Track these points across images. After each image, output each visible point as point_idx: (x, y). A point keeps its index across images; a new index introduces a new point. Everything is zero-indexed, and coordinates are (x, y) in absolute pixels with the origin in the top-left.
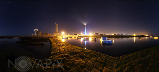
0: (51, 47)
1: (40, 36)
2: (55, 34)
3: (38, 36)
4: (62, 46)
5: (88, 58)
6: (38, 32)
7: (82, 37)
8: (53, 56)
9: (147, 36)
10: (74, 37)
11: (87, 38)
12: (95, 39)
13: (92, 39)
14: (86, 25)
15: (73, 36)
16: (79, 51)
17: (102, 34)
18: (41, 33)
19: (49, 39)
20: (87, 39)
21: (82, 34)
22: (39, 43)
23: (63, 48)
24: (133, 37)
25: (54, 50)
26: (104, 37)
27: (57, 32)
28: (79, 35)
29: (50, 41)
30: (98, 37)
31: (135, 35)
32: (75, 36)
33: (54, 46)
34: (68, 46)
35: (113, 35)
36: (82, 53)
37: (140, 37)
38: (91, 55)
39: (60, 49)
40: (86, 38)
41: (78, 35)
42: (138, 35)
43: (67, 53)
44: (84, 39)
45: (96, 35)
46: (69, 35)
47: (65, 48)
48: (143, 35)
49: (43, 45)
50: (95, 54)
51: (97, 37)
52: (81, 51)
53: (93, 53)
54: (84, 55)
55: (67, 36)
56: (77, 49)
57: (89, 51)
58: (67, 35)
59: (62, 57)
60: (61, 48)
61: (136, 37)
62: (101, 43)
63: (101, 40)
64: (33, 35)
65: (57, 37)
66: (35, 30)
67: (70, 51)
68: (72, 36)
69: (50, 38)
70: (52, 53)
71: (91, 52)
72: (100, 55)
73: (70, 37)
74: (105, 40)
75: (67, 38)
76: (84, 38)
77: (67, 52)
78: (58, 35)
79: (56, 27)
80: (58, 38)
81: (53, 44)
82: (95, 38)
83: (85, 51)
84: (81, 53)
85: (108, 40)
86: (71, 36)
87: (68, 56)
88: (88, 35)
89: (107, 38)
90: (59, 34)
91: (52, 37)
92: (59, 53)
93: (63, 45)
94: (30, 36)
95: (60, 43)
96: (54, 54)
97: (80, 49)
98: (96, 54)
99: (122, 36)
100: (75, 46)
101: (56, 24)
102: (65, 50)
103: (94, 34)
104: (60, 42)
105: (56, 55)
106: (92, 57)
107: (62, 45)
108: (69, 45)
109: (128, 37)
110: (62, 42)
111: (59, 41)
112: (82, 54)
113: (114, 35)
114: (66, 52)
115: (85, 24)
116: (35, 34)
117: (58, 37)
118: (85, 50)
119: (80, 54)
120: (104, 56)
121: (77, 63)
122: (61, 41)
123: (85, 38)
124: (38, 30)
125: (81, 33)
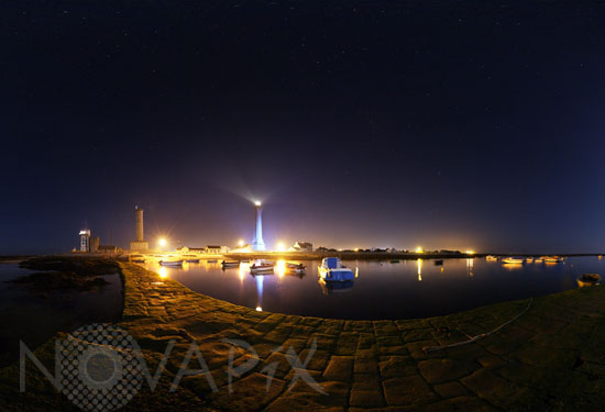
0: (123, 293)
1: (97, 255)
2: (134, 245)
3: (91, 255)
4: (157, 294)
5: (269, 342)
6: (90, 241)
7: (246, 258)
8: (129, 324)
9: (471, 252)
10: (208, 259)
11: (268, 265)
12: (300, 267)
13: (289, 266)
14: (262, 205)
15: (204, 256)
16: (231, 318)
17: (324, 249)
18: (97, 244)
19: (117, 266)
20: (268, 269)
21: (242, 247)
22: (92, 279)
23: (163, 304)
24: (415, 257)
25: (133, 305)
26: (332, 257)
27: (142, 238)
28: (232, 248)
29: (120, 270)
30: (311, 259)
31: (419, 250)
32: (211, 254)
33: (131, 289)
34: (181, 297)
35: (356, 250)
36: (246, 326)
37: (439, 258)
38: (282, 333)
39: (150, 304)
40: (263, 265)
41: (224, 250)
42: (433, 250)
43: (178, 323)
44: (254, 267)
45: (302, 250)
46: (185, 250)
47: (169, 303)
48: (455, 250)
49: (102, 283)
50: (299, 327)
51: (308, 257)
52: (240, 321)
53: (290, 324)
54: (254, 335)
55: (177, 255)
56: (220, 310)
57: (274, 317)
58: (179, 249)
59: (159, 332)
60: (153, 301)
61: (424, 257)
62: (322, 280)
63: (323, 272)
64: (74, 250)
65: (142, 259)
66: (82, 233)
67: (191, 319)
68: (198, 255)
69: (121, 260)
70: (127, 312)
71: (283, 320)
72: (316, 326)
73: (188, 258)
74: (335, 267)
75: (179, 265)
76: (251, 264)
77: (177, 319)
78: (143, 251)
79: (139, 221)
80: (143, 262)
81: (129, 283)
82: (297, 263)
83: (256, 320)
84: (237, 328)
85: (343, 267)
86: (193, 253)
87: (181, 333)
88: (270, 252)
89: (339, 263)
90: (146, 245)
91: (126, 260)
92: (146, 316)
93: (163, 292)
94: (66, 255)
95: (151, 280)
96: (133, 318)
97: (233, 313)
98: (304, 324)
99: (379, 256)
100: (210, 300)
101: (139, 210)
102: (169, 313)
103: (297, 245)
104: (151, 277)
105: (138, 321)
106: (288, 337)
107: (158, 291)
108: (185, 293)
109: (395, 257)
110: (157, 281)
111: (149, 272)
112: (245, 331)
113: (360, 250)
114: (173, 319)
115: (258, 203)
116: (83, 248)
117: (145, 257)
118: (258, 316)
119: (234, 331)
120: (330, 325)
121: (222, 359)
122: (155, 274)
123: (258, 264)
124: (89, 233)
125: (241, 243)
